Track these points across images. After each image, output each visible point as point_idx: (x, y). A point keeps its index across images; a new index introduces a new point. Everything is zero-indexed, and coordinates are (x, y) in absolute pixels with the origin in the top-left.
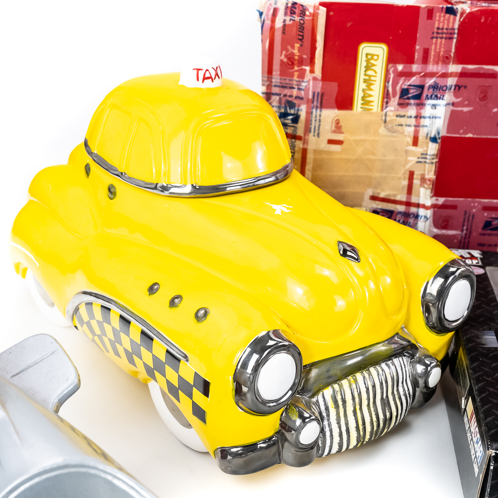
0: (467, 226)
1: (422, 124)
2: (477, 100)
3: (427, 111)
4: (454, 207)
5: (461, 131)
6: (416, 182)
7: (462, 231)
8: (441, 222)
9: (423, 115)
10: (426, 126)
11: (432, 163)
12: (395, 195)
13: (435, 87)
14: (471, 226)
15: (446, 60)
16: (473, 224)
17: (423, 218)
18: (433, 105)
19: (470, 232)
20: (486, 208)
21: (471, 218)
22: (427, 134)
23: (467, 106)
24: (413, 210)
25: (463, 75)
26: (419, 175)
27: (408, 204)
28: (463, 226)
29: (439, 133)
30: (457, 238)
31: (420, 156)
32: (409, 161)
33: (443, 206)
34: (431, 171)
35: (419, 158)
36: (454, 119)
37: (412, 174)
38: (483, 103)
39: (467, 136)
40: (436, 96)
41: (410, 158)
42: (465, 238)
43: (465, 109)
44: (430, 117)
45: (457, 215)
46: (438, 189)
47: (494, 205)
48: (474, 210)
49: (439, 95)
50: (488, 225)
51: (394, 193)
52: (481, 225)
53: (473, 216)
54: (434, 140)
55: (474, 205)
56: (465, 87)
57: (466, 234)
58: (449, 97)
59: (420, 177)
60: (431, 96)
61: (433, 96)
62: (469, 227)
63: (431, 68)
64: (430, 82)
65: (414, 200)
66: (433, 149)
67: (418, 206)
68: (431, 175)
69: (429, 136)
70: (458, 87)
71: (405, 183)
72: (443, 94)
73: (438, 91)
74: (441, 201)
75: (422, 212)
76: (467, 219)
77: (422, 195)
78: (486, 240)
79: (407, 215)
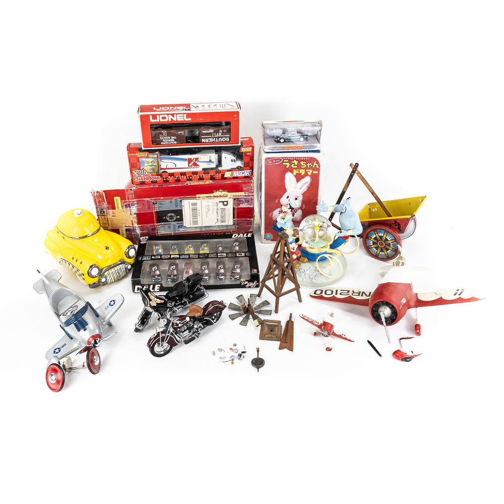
2: (142, 205)
3: (132, 208)
4: (144, 226)
5: (141, 212)
6: (134, 223)
10: (132, 211)
11: (136, 218)
12: (130, 226)
13: (132, 204)
15: (133, 199)
20: (151, 226)
23: (140, 207)
25: (137, 201)
26: (134, 221)
27: (133, 227)
29: (136, 213)
33: (141, 227)
35: (133, 218)
36: (138, 209)
37: (132, 221)
41: (131, 218)
45: (145, 228)
46: (139, 223)
47: (153, 225)
50: (152, 229)
52: (151, 229)
55: (148, 225)
56: (139, 203)
58: (136, 205)
63: (130, 200)
64: (131, 203)
66: (135, 216)
68: (136, 221)
69: (134, 213)
70: (137, 203)
71: (131, 223)
73: (133, 205)
74: (140, 225)
75: (136, 228)
76: (148, 228)
77: (136, 225)
78: (153, 232)
79: (133, 229)
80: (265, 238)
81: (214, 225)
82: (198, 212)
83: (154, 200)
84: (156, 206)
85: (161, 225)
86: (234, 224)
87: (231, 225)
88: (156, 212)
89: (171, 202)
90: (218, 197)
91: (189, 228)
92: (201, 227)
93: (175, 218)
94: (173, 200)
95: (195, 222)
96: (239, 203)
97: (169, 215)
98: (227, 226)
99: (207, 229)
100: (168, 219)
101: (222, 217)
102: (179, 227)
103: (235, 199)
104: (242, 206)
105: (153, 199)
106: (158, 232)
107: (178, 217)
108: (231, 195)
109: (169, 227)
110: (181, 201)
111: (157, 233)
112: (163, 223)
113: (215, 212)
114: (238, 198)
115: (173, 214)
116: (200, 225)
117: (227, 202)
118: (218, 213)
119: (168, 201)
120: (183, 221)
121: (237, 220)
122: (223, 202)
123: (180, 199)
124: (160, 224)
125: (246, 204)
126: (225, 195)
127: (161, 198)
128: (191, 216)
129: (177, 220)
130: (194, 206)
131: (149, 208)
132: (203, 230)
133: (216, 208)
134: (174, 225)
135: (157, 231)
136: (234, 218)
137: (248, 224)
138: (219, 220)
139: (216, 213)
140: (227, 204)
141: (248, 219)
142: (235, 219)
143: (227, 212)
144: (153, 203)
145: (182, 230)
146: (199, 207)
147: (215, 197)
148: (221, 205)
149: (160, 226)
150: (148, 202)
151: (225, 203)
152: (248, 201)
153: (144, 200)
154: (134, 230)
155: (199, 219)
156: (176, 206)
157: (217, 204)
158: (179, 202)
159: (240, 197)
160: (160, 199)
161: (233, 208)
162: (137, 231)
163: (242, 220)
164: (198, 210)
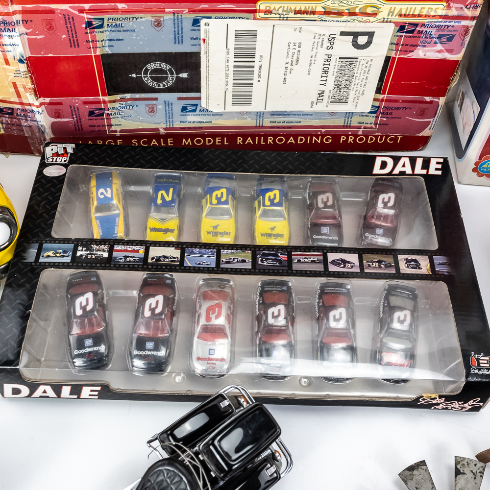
0: (76, 115)
1: (6, 50)
2: (46, 30)
3: (6, 40)
4: (61, 104)
5: (42, 53)
6: (21, 90)
7: (74, 118)
8: (53, 114)
9: (4, 43)
10: (11, 51)
11: (27, 77)
12: (9, 98)
13: (4, 23)
14: (79, 115)
15: (4, 3)
16: (80, 113)
17: (37, 113)
18: (9, 36)
19: (80, 119)
20: (85, 103)
21: (76, 110)
22: (14, 57)
23: (38, 35)
24: (27, 107)
25: (24, 12)
26: (20, 85)
27: (22, 104)
28: (73, 115)
29: (23, 57)
30: (72, 123)
31: (16, 72)
32: (9, 76)
33: (50, 104)
34: (28, 83)
35: (15, 74)
36: (32, 44)
37: (15, 85)
38: (51, 32)
39: (49, 56)
40: (9, 29)
41: (8, 74)
42: (77, 122)
43: (39, 37)
44: (10, 45)
45: (65, 109)
46: (39, 92)
47: (91, 100)
48: (77, 105)
49: (11, 29)
50: (91, 113)
51: (8, 96)
52: (87, 113)
53: (78, 108)
54: (21, 61)
55: (75, 101)
56: (31, 21)
57: (77, 120)
58: (21, 29)
59: (22, 86)
60: (5, 29)
61: (7, 30)
62: (78, 116)
65: (24, 101)
66: (23, 67)
67: (30, 105)
68: (30, 85)
69: (16, 58)
70: (25, 21)
71: (13, 90)
72: (13, 28)
73: (8, 26)
74: (47, 100)
75: (34, 109)
76: (74, 111)
77: (30, 98)
78: (94, 122)
79: (25, 111)
80: (474, 170)
81: (307, 109)
82: (257, 64)
83: (90, 11)
84: (100, 35)
85: (122, 99)
86: (375, 111)
87: (362, 114)
88: (104, 56)
89: (158, 24)
90: (340, 14)
91: (220, 114)
92: (260, 115)
93: (171, 80)
94: (167, 18)
95: (242, 98)
96: (412, 41)
97: (151, 66)
98: (350, 115)
99: (280, 121)
100: (148, 80)
101: (338, 87)
102: (184, 109)
103: (402, 28)
104: (420, 53)
105: (87, 6)
106: (113, 122)
107: (185, 75)
108: (391, 13)
109: (152, 110)
110: (196, 22)
111: (110, 125)
112: (128, 96)
113: (318, 68)
114: (416, 25)
115: (164, 66)
116: (257, 106)
117: (371, 35)
118: (326, 72)
119: (148, 18)
120: (198, 90)
121: (387, 101)
122: (355, 35)
123: (194, 16)
124: (118, 97)
125: (439, 47)
126: (369, 10)
127: (121, 6)
128: (231, 77)
129: (180, 87)
130: (243, 45)
131: (74, 43)
132: (267, 122)
133: (322, 53)
134: (167, 104)
135: (109, 119)
136: (378, 91)
137: (422, 114)
138: (326, 94)
139: (320, 71)
140: (369, 43)
141: (428, 99)
142: (380, 97)
143: (358, 71)
144: (89, 24)
145: (193, 120)
146: (261, 47)
147: (327, 13)
148: (344, 46)
149: (117, 105)
150: (68, 18)
151: (362, 40)
152: (450, 39)
153: (52, 11)
154: (27, 113)
155: (258, 89)
156: (178, 38)
157: (331, 40)
158: (187, 25)
159: (426, 21)
160: (115, 11)
161: (388, 59)
162: (38, 117)
163: (404, 101)
164: (257, 59)
